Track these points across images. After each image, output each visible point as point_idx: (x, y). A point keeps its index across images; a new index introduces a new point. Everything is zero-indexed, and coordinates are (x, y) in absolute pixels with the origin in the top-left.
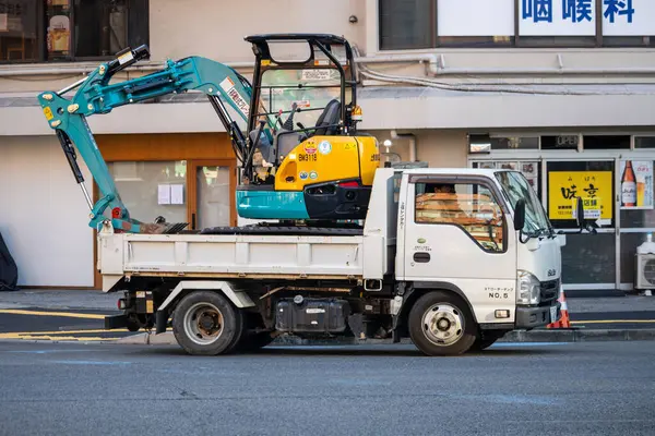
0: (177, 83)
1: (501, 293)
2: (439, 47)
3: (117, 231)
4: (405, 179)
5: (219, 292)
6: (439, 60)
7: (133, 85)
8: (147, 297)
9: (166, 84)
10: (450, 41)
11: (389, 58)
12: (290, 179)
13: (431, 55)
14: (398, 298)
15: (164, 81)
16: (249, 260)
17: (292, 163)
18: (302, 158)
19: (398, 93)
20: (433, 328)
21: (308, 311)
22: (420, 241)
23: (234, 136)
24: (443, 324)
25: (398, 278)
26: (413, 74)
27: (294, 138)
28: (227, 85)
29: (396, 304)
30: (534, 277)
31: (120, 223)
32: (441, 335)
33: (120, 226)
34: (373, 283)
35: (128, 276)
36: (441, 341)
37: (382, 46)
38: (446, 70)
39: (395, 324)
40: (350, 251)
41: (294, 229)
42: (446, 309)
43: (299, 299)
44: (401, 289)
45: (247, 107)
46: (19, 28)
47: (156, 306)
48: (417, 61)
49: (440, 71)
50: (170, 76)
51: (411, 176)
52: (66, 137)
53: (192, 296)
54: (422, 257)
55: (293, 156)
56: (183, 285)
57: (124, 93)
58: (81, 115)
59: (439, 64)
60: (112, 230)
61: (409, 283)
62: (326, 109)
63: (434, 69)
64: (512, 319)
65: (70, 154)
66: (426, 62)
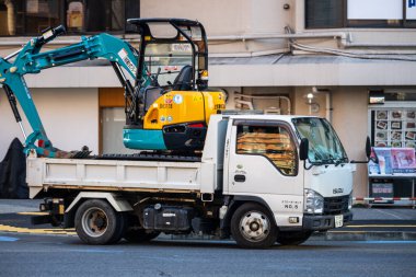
0: (89, 52)
1: (293, 205)
2: (348, 27)
3: (39, 156)
4: (230, 122)
5: (105, 200)
6: (348, 36)
7: (55, 53)
8: (60, 203)
9: (81, 53)
10: (356, 23)
11: (311, 35)
12: (154, 121)
13: (342, 33)
14: (224, 207)
15: (79, 51)
16: (126, 178)
17: (155, 110)
18: (161, 106)
19: (318, 61)
20: (247, 228)
21: (164, 215)
22: (239, 167)
23: (127, 90)
24: (254, 226)
25: (224, 193)
26: (329, 46)
27: (157, 92)
28: (123, 54)
29: (223, 211)
30: (316, 193)
31: (42, 150)
32: (253, 234)
33: (42, 153)
34: (207, 196)
35: (46, 188)
36: (253, 238)
37: (307, 26)
38: (352, 44)
39: (222, 225)
40: (192, 172)
41: (163, 157)
42: (256, 215)
43: (158, 206)
44: (226, 201)
45: (136, 69)
46: (47, 10)
47: (65, 209)
48: (332, 37)
49: (349, 44)
50: (83, 47)
51: (234, 120)
52: (9, 90)
53: (87, 203)
54: (240, 178)
55: (155, 105)
56: (83, 195)
57: (48, 59)
58: (18, 74)
59: (348, 39)
60: (35, 155)
61: (232, 197)
62: (181, 73)
63: (344, 42)
64: (300, 224)
65: (13, 102)
66: (339, 38)
